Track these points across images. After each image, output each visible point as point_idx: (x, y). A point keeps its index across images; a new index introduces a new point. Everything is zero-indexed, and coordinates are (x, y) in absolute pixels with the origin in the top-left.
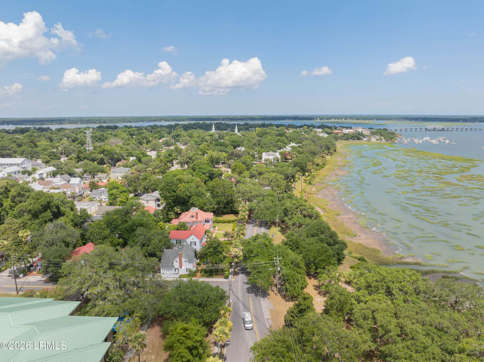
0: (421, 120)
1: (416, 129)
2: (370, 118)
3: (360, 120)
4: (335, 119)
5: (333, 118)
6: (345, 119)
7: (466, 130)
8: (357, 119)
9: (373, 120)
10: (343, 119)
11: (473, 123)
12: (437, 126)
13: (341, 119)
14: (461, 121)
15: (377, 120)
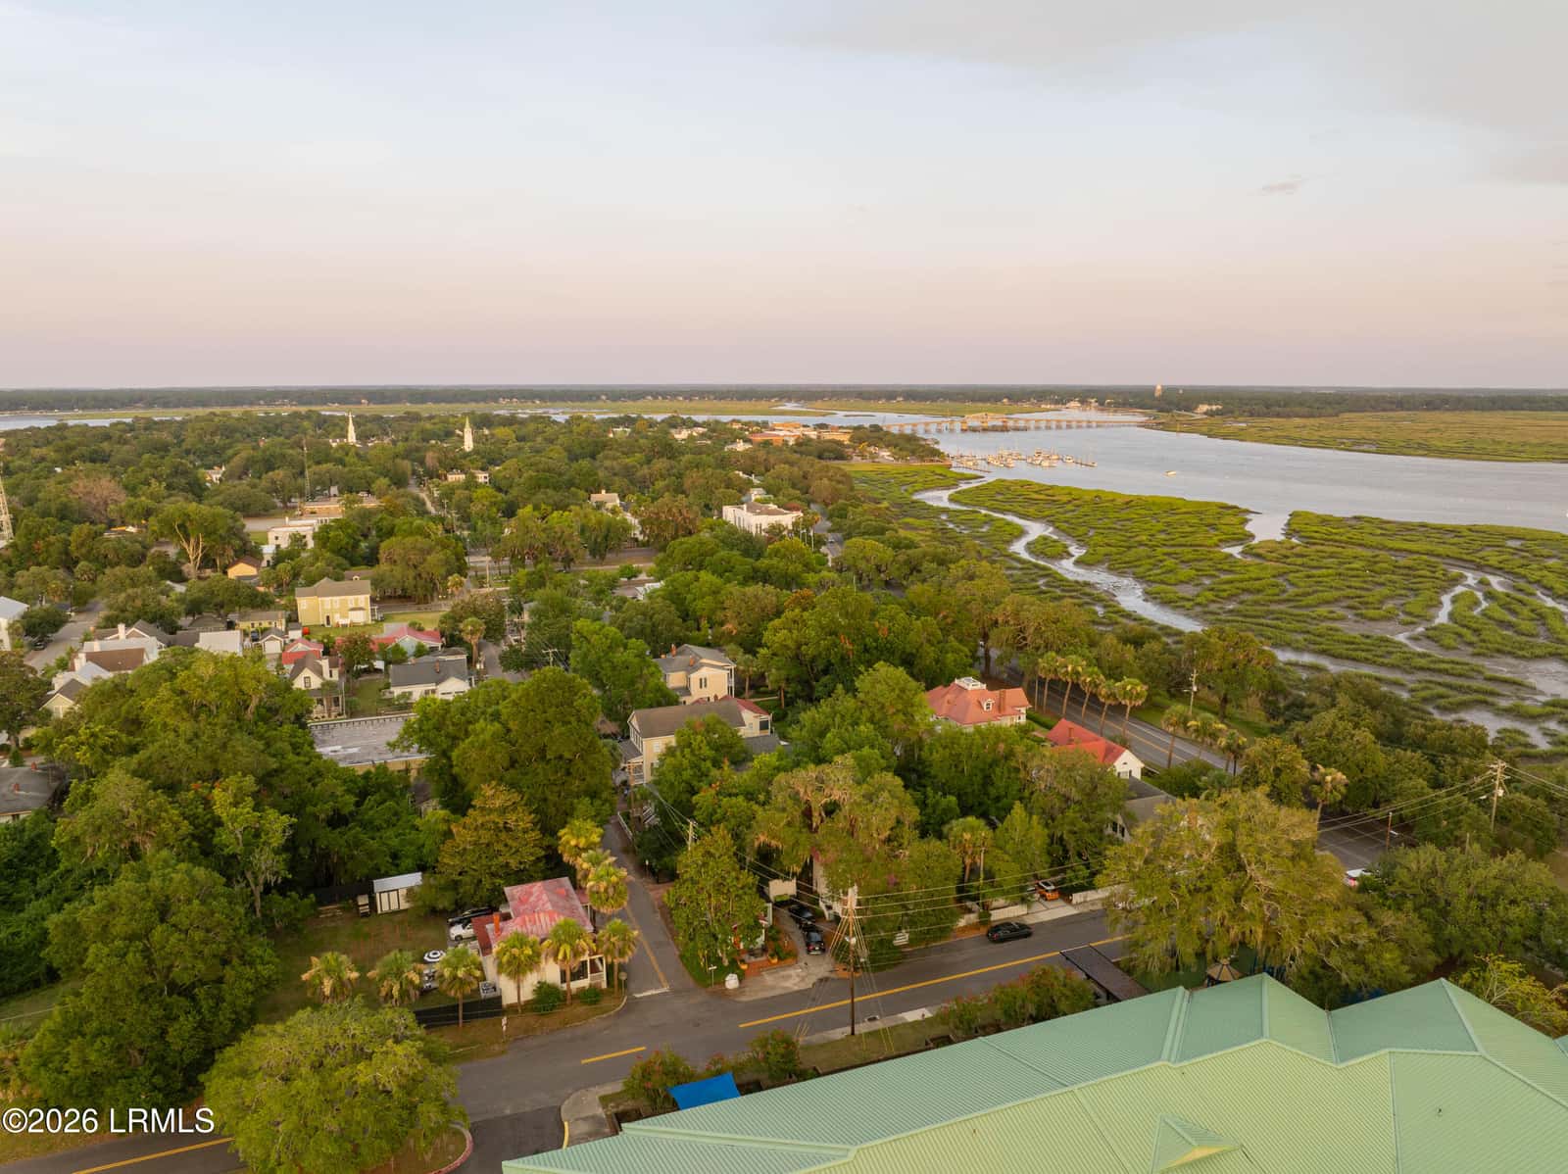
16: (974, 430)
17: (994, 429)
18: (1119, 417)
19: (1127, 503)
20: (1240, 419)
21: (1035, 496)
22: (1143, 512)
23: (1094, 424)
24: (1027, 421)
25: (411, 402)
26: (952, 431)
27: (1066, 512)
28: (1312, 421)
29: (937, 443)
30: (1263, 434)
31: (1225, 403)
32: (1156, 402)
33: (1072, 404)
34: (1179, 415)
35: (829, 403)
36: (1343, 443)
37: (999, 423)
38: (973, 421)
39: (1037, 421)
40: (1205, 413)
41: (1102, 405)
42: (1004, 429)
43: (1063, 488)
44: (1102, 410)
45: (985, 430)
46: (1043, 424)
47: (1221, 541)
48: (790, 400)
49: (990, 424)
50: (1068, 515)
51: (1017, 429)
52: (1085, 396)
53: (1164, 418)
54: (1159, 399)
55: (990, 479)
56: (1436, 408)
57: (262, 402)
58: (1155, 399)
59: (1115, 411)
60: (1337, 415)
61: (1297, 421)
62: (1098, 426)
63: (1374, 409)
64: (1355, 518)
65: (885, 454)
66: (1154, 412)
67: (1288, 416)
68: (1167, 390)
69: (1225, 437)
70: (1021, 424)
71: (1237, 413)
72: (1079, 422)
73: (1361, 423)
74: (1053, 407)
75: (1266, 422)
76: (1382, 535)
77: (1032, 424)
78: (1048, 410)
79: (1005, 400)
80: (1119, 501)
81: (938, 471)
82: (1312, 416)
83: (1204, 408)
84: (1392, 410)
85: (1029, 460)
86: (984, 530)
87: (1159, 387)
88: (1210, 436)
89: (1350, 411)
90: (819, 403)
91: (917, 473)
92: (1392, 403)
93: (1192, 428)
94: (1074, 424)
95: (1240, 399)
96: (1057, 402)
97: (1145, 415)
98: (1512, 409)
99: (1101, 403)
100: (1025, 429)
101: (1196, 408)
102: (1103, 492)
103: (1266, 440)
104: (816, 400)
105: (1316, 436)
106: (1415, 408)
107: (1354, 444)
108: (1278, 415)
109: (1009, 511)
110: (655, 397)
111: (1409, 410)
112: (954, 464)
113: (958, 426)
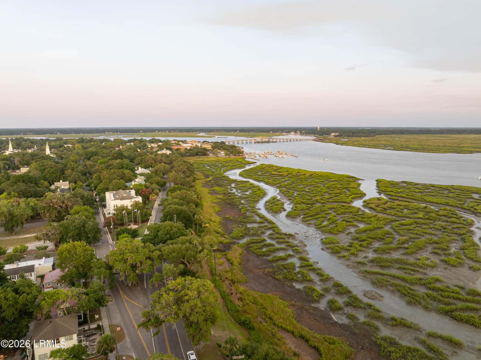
16: (258, 142)
17: (265, 142)
18: (307, 137)
19: (311, 175)
20: (345, 138)
21: (274, 173)
22: (317, 181)
23: (299, 140)
24: (276, 139)
25: (74, 134)
26: (251, 143)
27: (285, 181)
28: (367, 138)
29: (243, 148)
30: (354, 143)
31: (340, 133)
32: (318, 132)
33: (292, 133)
34: (326, 137)
35: (215, 133)
36: (381, 146)
37: (267, 140)
38: (258, 139)
39: (280, 139)
40: (334, 136)
41: (301, 134)
42: (269, 142)
43: (285, 168)
44: (301, 135)
45: (262, 142)
46: (282, 140)
47: (352, 198)
48: (203, 132)
49: (264, 140)
50: (286, 183)
51: (273, 142)
52: (296, 130)
53: (321, 137)
54: (319, 131)
55: (258, 164)
56: (403, 134)
57: (22, 134)
58: (318, 131)
59: (306, 135)
60: (375, 136)
61: (363, 138)
62: (300, 141)
63: (385, 134)
64: (403, 182)
65: (223, 153)
66: (317, 135)
67: (360, 137)
68: (321, 128)
69: (342, 144)
70: (275, 140)
71: (344, 136)
72: (293, 139)
73: (383, 139)
74: (286, 134)
75: (354, 139)
76: (419, 192)
77: (278, 140)
78: (284, 135)
79: (271, 132)
80: (307, 175)
81: (240, 160)
82: (367, 136)
83: (333, 134)
84: (390, 134)
85: (275, 155)
86: (248, 193)
87: (319, 128)
88: (337, 144)
89: (378, 135)
90: (212, 133)
91: (231, 161)
92: (390, 132)
93: (330, 141)
94: (292, 140)
95: (344, 131)
96: (287, 132)
97: (315, 137)
98: (425, 134)
99: (301, 132)
100: (276, 142)
101: (331, 134)
102: (301, 170)
103: (355, 145)
104: (211, 132)
105: (371, 143)
106: (397, 134)
107: (385, 147)
108: (357, 136)
109: (262, 181)
110: (159, 131)
111: (395, 134)
112: (247, 156)
113: (253, 141)
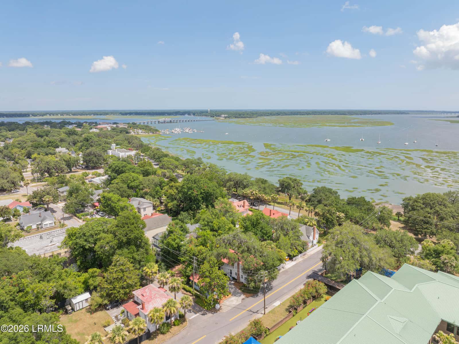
0: (134, 114)
1: (155, 121)
2: (87, 113)
3: (77, 115)
4: (50, 115)
5: (48, 114)
6: (61, 115)
7: (183, 122)
8: (74, 115)
9: (91, 115)
10: (59, 115)
11: (174, 116)
12: (166, 119)
13: (57, 114)
14: (166, 114)
15: (94, 115)
31: (227, 115)
33: (186, 115)
40: (224, 117)
52: (188, 113)
58: (209, 113)
65: (141, 131)
71: (232, 117)
95: (232, 113)
99: (194, 115)
101: (221, 116)
